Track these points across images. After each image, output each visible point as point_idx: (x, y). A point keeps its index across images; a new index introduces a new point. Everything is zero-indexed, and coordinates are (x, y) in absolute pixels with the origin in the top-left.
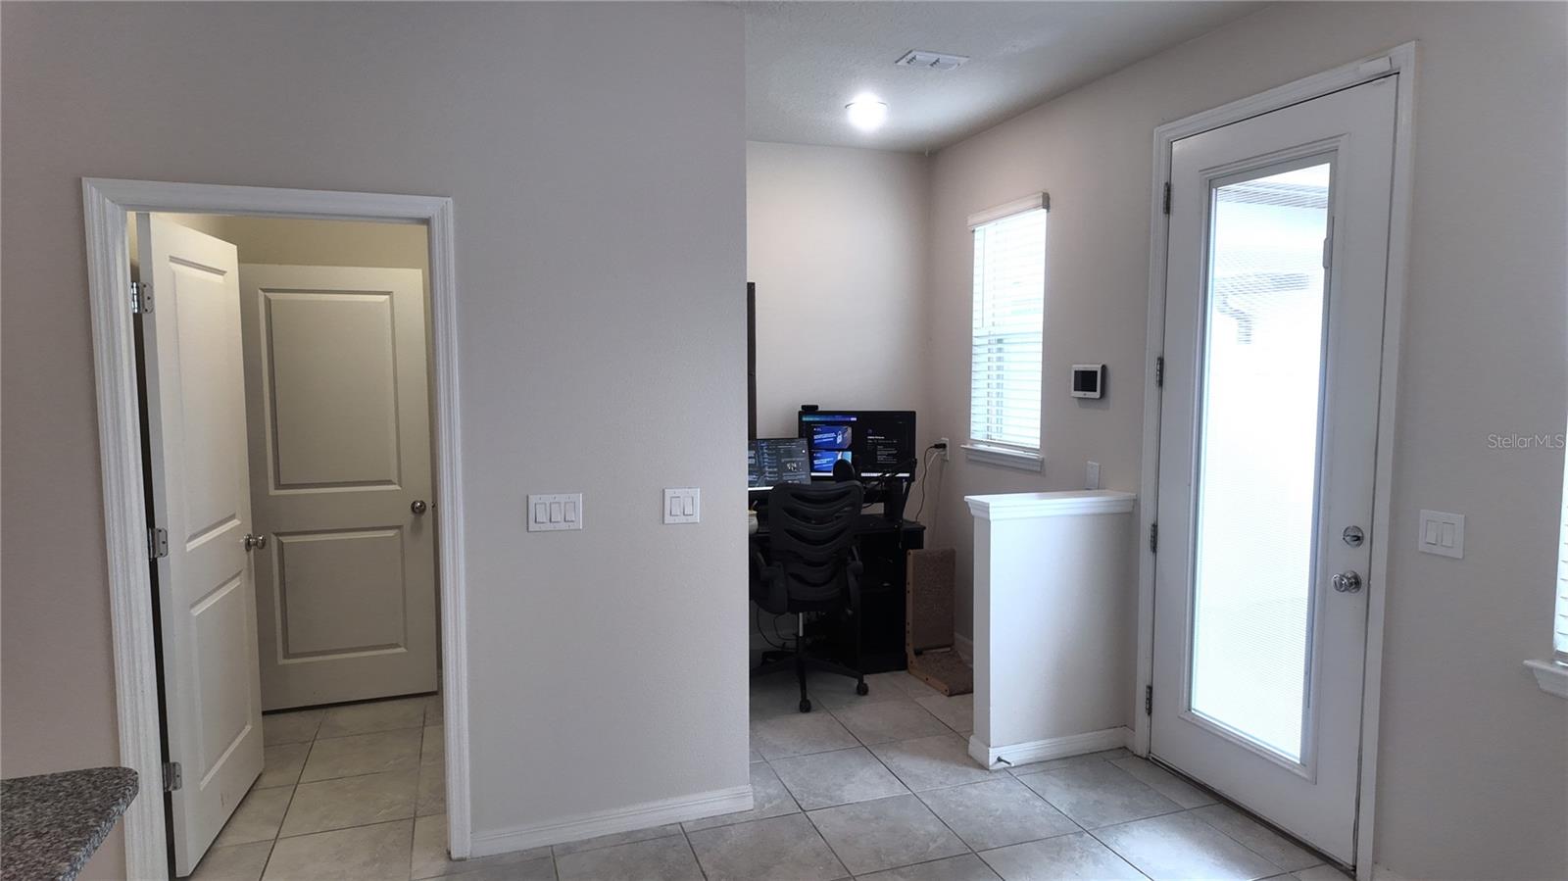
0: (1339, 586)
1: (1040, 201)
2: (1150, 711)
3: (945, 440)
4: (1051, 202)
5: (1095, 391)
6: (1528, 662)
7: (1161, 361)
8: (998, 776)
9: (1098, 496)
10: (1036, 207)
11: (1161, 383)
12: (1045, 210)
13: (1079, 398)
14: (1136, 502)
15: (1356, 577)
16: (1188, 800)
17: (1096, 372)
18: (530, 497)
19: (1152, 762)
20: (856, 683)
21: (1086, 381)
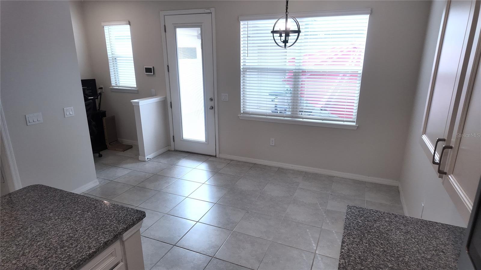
0: (210, 109)
1: (128, 23)
2: (174, 141)
3: (102, 86)
4: (131, 23)
5: (152, 73)
6: (238, 115)
7: (168, 66)
8: (149, 162)
9: (156, 98)
10: (127, 24)
11: (169, 71)
12: (129, 25)
13: (147, 74)
14: (166, 98)
15: (212, 107)
16: (186, 155)
17: (151, 68)
18: (26, 115)
19: (176, 151)
20: (98, 154)
21: (148, 70)
